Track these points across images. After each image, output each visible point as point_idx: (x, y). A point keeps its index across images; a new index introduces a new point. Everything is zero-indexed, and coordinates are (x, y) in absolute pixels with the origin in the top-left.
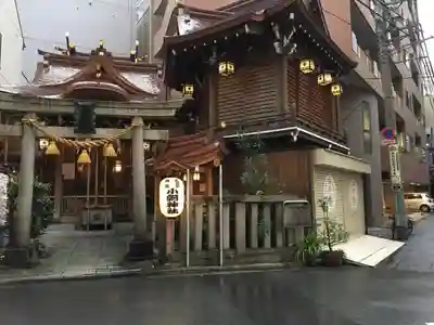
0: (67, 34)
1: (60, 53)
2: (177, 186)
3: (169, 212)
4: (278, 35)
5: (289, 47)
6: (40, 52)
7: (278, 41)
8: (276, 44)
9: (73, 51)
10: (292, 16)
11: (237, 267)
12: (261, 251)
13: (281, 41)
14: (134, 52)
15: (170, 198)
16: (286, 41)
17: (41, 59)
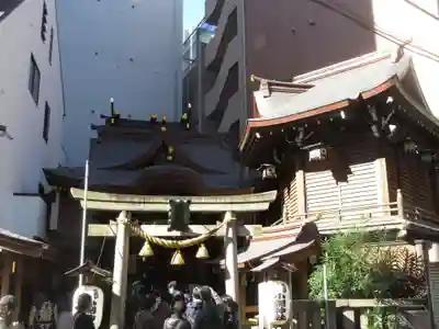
0: (112, 100)
2: (284, 291)
4: (375, 118)
6: (93, 127)
7: (375, 123)
8: (374, 128)
13: (378, 124)
17: (95, 135)
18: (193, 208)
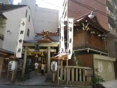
0: (43, 29)
1: (41, 33)
2: (55, 63)
3: (53, 70)
4: (84, 26)
6: (36, 33)
9: (44, 32)
10: (86, 21)
11: (71, 86)
12: (79, 82)
14: (57, 32)
15: (53, 66)
16: (86, 27)
17: (36, 35)
18: (40, 45)
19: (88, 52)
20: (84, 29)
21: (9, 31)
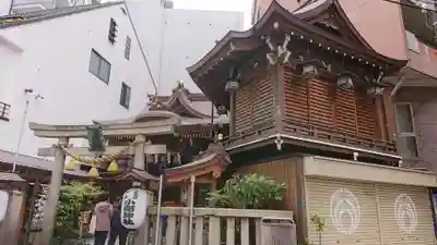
2: (135, 197)
3: (126, 222)
4: (271, 46)
5: (284, 55)
6: (148, 96)
7: (271, 52)
10: (276, 25)
15: (127, 208)
16: (280, 51)
18: (105, 133)
19: (279, 147)
20: (271, 62)
21: (31, 91)
